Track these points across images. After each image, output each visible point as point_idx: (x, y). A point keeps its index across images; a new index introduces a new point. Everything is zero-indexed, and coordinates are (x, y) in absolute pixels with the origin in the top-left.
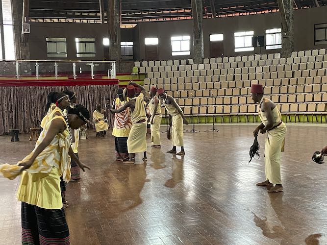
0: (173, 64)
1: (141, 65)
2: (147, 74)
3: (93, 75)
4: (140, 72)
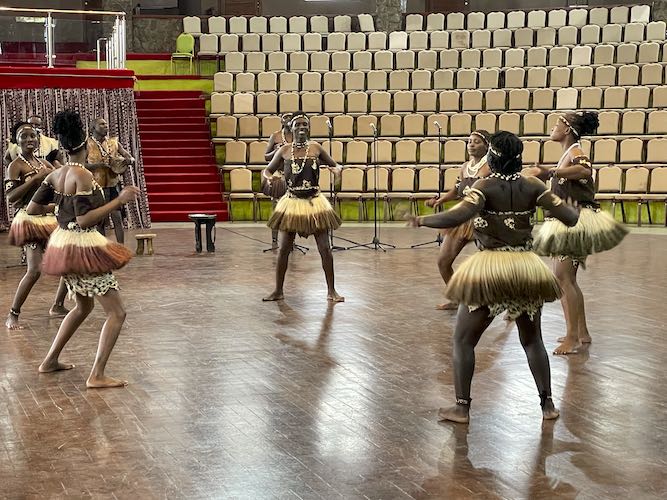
0: (309, 29)
1: (205, 29)
2: (223, 58)
3: (51, 56)
4: (202, 52)
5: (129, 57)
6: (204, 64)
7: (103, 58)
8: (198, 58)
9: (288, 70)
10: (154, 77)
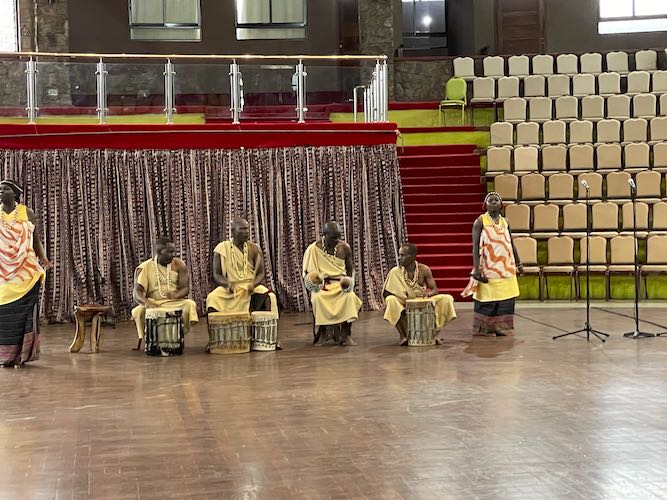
0: (604, 68)
1: (479, 71)
2: (501, 105)
3: (301, 109)
4: (477, 98)
5: (391, 107)
6: (478, 113)
7: (361, 109)
8: (472, 106)
9: (580, 117)
10: (420, 130)
